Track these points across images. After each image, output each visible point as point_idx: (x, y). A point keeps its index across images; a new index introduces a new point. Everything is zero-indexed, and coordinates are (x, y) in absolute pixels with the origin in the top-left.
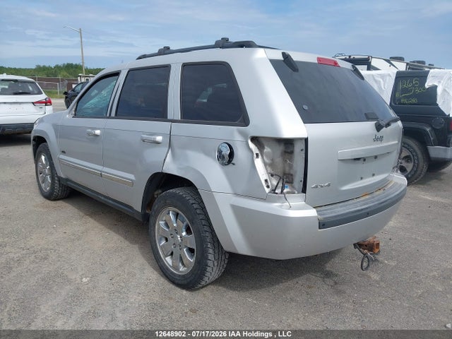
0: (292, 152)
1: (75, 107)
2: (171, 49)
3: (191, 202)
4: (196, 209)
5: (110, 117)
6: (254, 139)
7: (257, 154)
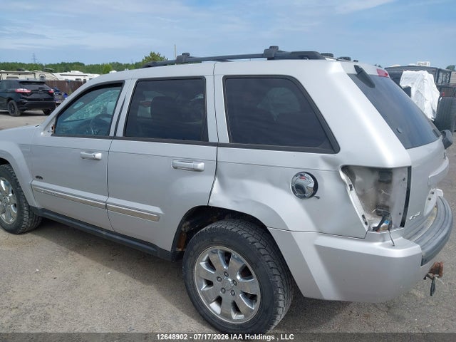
0: (390, 182)
1: (53, 123)
2: (191, 55)
3: (251, 240)
4: (259, 249)
5: (115, 137)
6: (346, 169)
7: (350, 186)
